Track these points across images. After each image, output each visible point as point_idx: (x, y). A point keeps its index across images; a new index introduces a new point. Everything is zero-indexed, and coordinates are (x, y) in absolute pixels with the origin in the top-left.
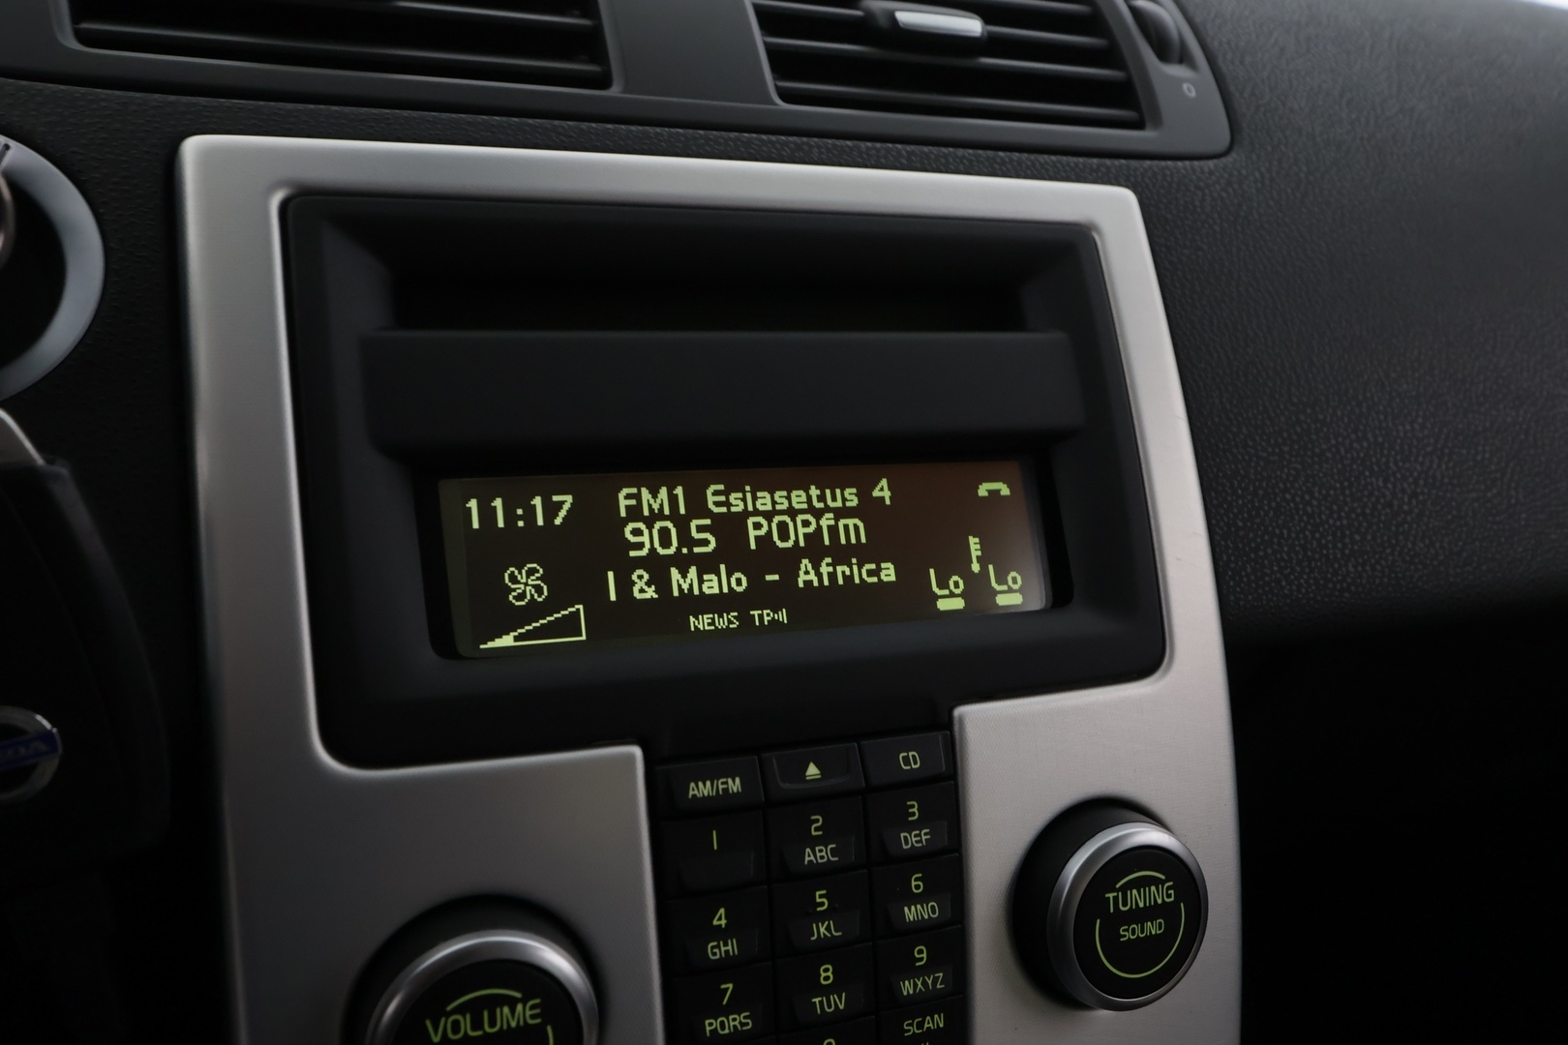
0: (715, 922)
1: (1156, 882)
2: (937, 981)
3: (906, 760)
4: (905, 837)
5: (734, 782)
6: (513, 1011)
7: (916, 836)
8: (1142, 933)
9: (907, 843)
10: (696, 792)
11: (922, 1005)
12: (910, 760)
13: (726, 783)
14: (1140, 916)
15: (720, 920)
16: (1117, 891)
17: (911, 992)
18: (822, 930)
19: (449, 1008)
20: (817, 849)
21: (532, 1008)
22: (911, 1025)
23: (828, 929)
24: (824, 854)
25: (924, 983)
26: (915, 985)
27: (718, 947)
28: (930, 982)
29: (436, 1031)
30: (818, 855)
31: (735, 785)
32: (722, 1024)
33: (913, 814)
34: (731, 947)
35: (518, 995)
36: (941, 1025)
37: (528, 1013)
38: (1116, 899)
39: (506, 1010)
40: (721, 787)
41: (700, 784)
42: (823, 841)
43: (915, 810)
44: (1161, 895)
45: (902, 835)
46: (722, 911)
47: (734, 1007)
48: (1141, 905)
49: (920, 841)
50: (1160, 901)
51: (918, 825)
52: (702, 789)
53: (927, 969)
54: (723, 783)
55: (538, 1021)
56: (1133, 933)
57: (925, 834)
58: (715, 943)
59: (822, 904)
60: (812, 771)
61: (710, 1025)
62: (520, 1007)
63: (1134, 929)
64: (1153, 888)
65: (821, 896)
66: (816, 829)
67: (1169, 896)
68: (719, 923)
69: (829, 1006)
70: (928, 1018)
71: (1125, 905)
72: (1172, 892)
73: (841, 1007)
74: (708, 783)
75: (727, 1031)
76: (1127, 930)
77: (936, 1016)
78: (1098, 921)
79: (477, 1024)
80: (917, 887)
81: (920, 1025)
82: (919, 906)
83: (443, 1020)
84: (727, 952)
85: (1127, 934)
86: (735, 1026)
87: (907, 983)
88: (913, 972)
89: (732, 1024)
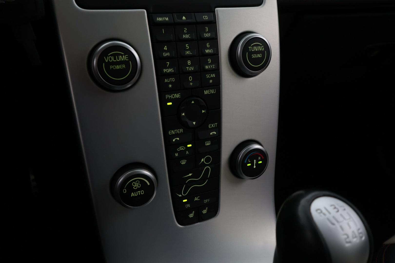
0: (164, 49)
1: (260, 45)
2: (213, 66)
3: (205, 17)
4: (205, 35)
5: (167, 18)
6: (122, 57)
7: (207, 34)
8: (257, 56)
9: (205, 36)
10: (158, 19)
11: (210, 71)
12: (206, 18)
13: (165, 18)
14: (257, 52)
15: (165, 48)
16: (251, 46)
17: (208, 68)
18: (188, 53)
19: (109, 55)
20: (186, 35)
21: (126, 57)
22: (208, 75)
23: (189, 52)
24: (187, 36)
25: (210, 67)
26: (208, 67)
27: (165, 54)
28: (212, 67)
29: (107, 60)
30: (186, 36)
31: (167, 19)
32: (167, 70)
33: (207, 30)
34: (168, 54)
35: (123, 54)
36: (214, 76)
37: (125, 58)
38: (251, 48)
39: (121, 56)
40: (164, 19)
41: (159, 18)
42: (187, 34)
43: (207, 29)
44: (261, 48)
45: (204, 34)
46: (166, 46)
47: (170, 67)
48: (257, 50)
49: (208, 36)
50: (261, 50)
51: (208, 32)
52: (160, 19)
53: (210, 64)
54: (164, 18)
55: (128, 60)
56: (255, 56)
57: (209, 34)
58: (165, 53)
59: (187, 47)
60: (184, 18)
61: (165, 70)
62: (124, 56)
63: (255, 55)
64: (259, 47)
65: (187, 46)
66: (185, 31)
67: (263, 49)
68: (165, 49)
69: (190, 69)
70: (211, 74)
71: (253, 50)
72: (263, 48)
73: (193, 69)
74: (161, 18)
75: (168, 72)
76: (254, 55)
77: (213, 74)
78: (247, 53)
79: (115, 59)
80: (208, 46)
81: (210, 76)
82: (209, 50)
83: (108, 57)
84: (167, 55)
85: (254, 56)
86: (170, 71)
87: (207, 66)
88: (208, 64)
89: (169, 71)
